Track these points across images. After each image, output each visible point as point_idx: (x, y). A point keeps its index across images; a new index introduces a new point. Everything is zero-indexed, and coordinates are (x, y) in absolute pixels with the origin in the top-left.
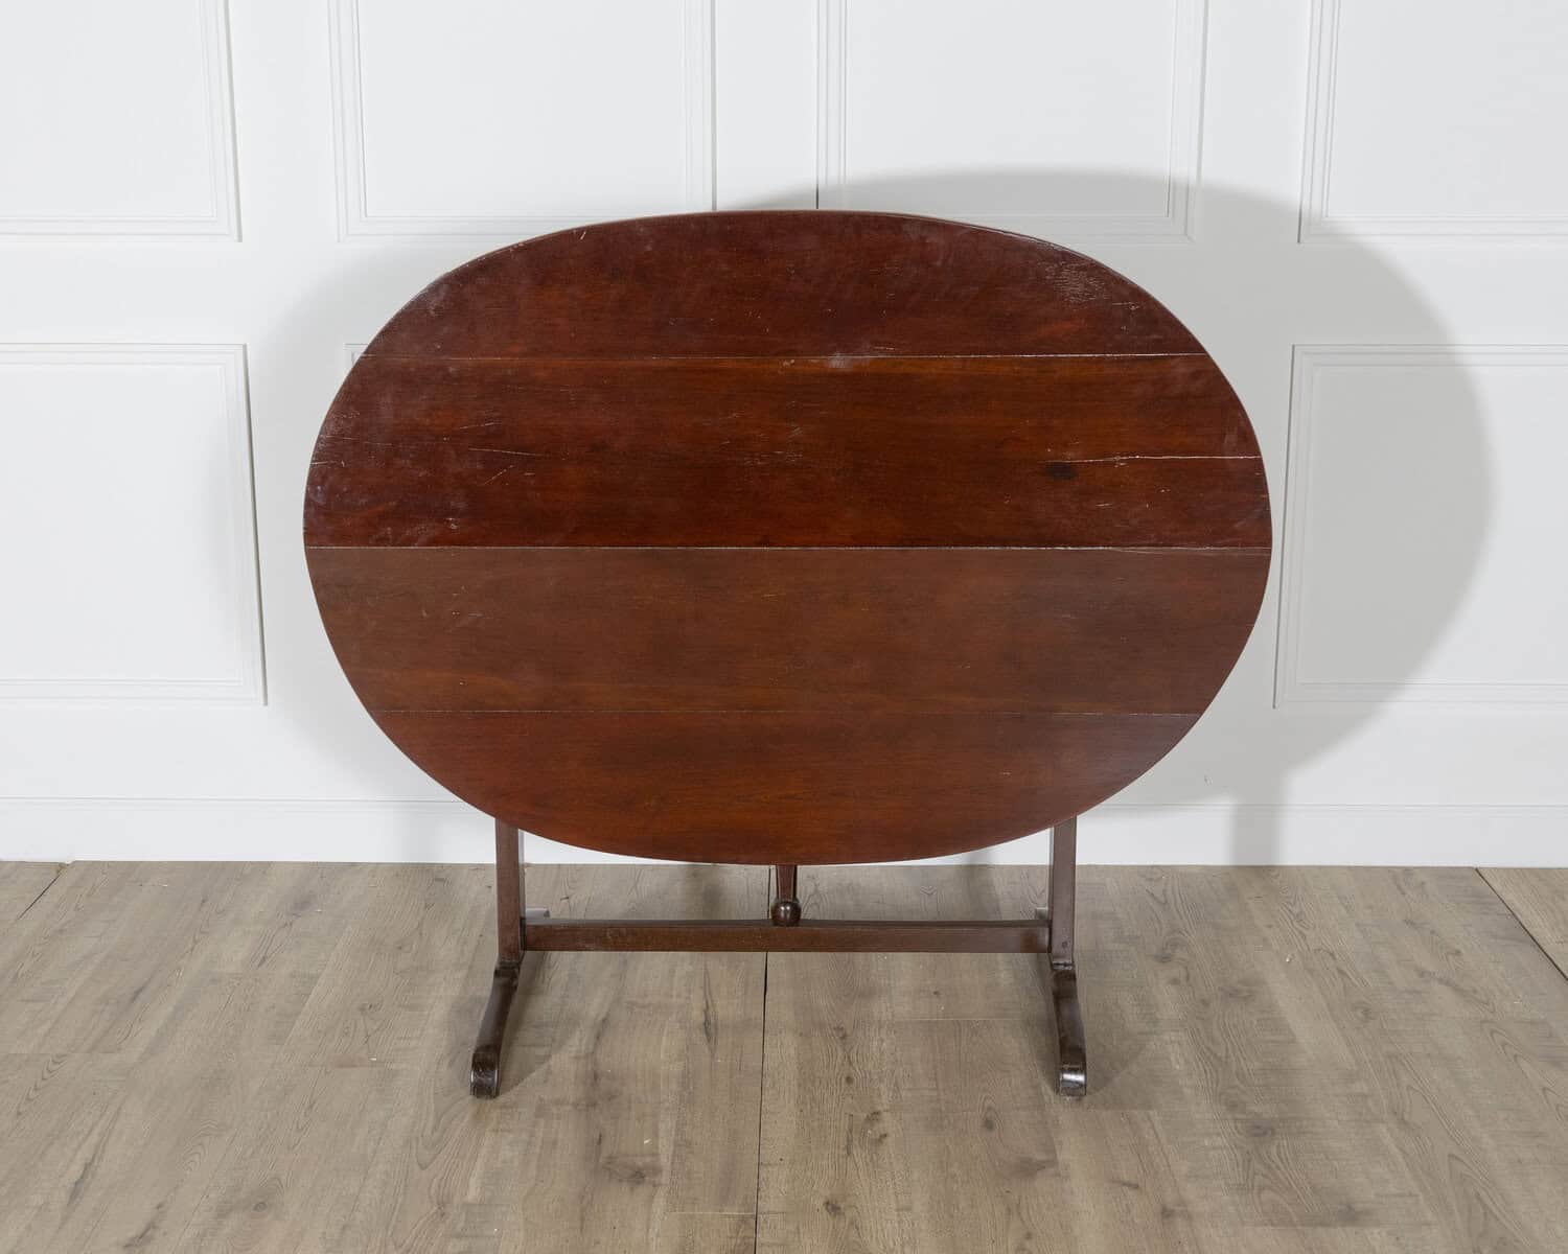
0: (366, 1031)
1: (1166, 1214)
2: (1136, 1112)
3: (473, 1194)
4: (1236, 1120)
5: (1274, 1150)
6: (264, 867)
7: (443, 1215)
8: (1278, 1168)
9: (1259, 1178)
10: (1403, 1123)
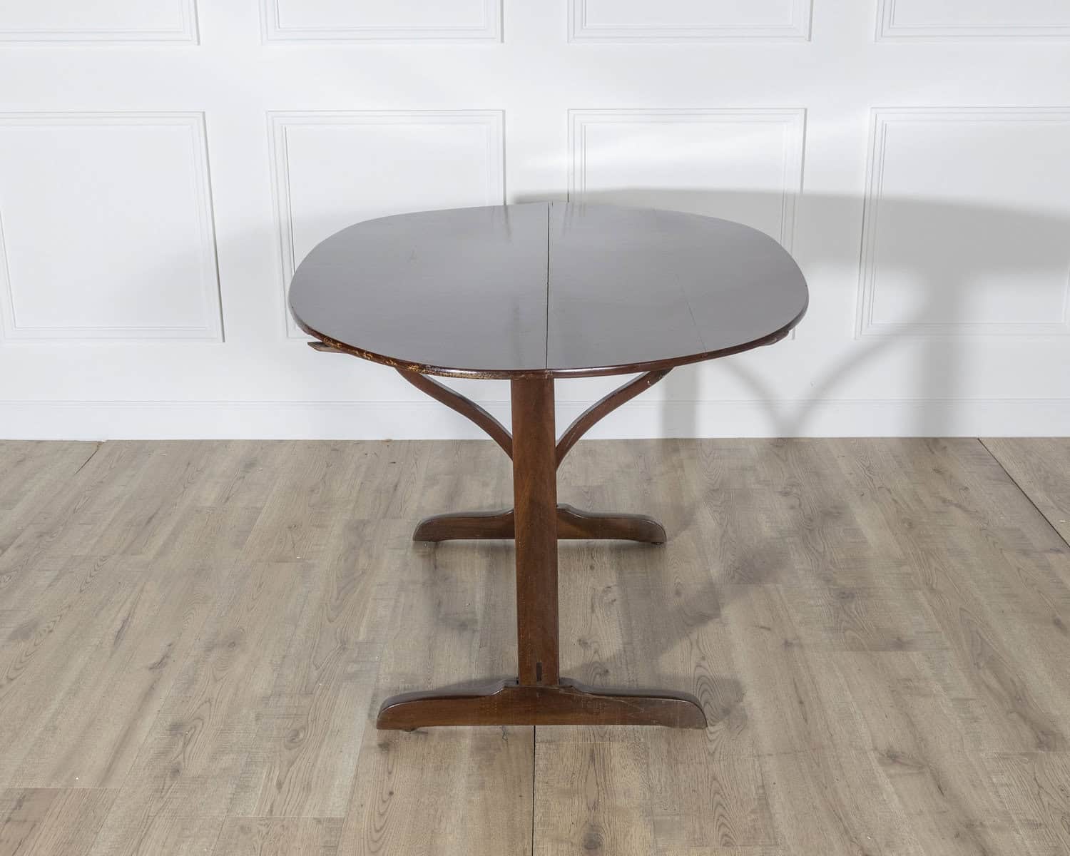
0: (293, 541)
1: (787, 644)
2: (769, 585)
3: (362, 637)
4: (830, 589)
5: (853, 606)
6: (226, 443)
7: (344, 649)
8: (856, 617)
9: (844, 624)
10: (932, 590)
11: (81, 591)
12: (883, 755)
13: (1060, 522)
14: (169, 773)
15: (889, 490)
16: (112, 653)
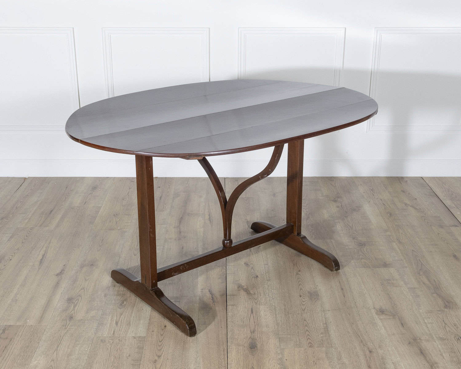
0: (116, 221)
2: (328, 240)
4: (355, 242)
5: (365, 249)
6: (83, 179)
8: (366, 253)
9: (361, 257)
10: (400, 242)
11: (23, 242)
12: (378, 311)
13: (457, 213)
14: (68, 319)
15: (381, 200)
16: (39, 269)
